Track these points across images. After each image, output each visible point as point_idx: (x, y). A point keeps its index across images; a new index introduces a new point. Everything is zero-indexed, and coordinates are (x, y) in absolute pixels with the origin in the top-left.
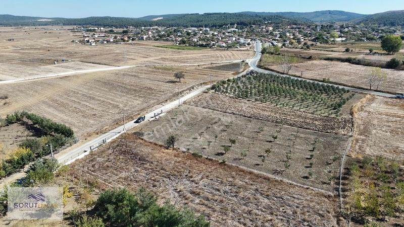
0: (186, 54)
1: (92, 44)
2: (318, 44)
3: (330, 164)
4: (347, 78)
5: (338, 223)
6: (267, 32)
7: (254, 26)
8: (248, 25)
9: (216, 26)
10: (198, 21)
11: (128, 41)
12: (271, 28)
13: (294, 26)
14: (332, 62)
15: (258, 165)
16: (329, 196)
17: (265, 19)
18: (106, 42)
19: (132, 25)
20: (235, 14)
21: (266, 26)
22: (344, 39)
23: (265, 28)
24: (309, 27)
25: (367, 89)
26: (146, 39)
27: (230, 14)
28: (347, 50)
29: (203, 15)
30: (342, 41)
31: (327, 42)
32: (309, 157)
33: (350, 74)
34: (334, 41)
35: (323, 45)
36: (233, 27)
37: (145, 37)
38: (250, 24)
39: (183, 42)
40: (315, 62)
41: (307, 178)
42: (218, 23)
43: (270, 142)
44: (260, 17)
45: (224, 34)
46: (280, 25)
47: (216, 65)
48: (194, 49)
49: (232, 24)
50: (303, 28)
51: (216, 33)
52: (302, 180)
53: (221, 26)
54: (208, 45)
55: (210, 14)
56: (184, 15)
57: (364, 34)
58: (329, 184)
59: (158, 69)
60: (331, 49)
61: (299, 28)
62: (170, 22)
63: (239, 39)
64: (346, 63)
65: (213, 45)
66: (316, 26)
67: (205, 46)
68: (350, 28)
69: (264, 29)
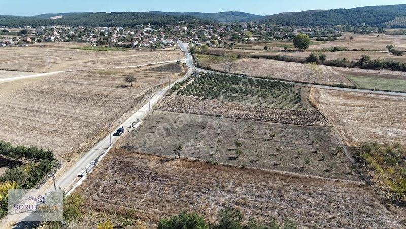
0: (112, 55)
2: (237, 43)
3: (336, 155)
5: (388, 210)
6: (184, 32)
7: (169, 26)
8: (162, 25)
9: (128, 25)
10: (107, 21)
12: (186, 29)
13: (207, 26)
14: (260, 60)
15: (276, 165)
16: (362, 186)
17: (176, 19)
20: (145, 14)
21: (181, 26)
22: (256, 38)
24: (220, 27)
25: (306, 83)
27: (140, 13)
28: (265, 49)
29: (110, 14)
30: (255, 40)
31: (243, 41)
32: (314, 150)
34: (249, 40)
35: (240, 44)
36: (147, 27)
37: (53, 38)
38: (164, 23)
39: (102, 43)
40: (245, 60)
41: (327, 171)
42: (130, 22)
43: (269, 140)
44: (171, 17)
45: (142, 33)
46: (194, 25)
47: (154, 66)
48: (118, 50)
49: (146, 24)
50: (216, 28)
51: (133, 33)
52: (327, 174)
53: (134, 26)
54: (130, 45)
55: (119, 13)
56: (90, 14)
57: (270, 33)
58: (350, 174)
59: (95, 73)
60: (250, 48)
61: (212, 28)
63: (160, 39)
65: (137, 45)
66: (227, 26)
67: (129, 47)
68: (256, 28)
69: (179, 29)
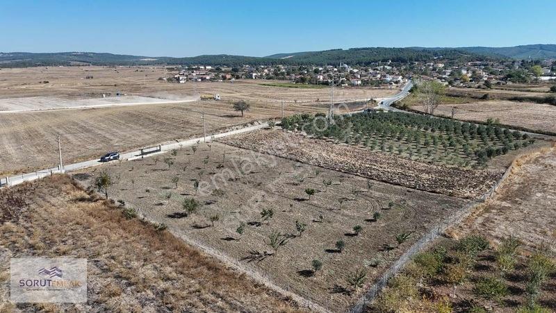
0: (294, 91)
1: (181, 82)
2: (510, 83)
4: (536, 122)
6: (434, 69)
7: (417, 63)
8: (408, 62)
9: (361, 63)
11: (230, 79)
12: (440, 66)
13: (478, 62)
17: (436, 54)
18: (200, 80)
19: (249, 64)
21: (435, 63)
23: (433, 66)
24: (502, 63)
26: (256, 76)
27: (386, 49)
31: (524, 81)
33: (545, 117)
34: (536, 80)
35: (517, 84)
36: (384, 64)
38: (411, 59)
39: (303, 80)
43: (301, 200)
44: (430, 52)
45: (366, 71)
46: (457, 61)
47: (325, 103)
48: (313, 87)
49: (385, 61)
50: (492, 65)
51: (355, 71)
53: (368, 64)
54: (335, 83)
55: (359, 49)
61: (485, 65)
62: (302, 60)
63: (385, 76)
64: (544, 105)
66: (514, 62)
69: (431, 67)
